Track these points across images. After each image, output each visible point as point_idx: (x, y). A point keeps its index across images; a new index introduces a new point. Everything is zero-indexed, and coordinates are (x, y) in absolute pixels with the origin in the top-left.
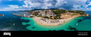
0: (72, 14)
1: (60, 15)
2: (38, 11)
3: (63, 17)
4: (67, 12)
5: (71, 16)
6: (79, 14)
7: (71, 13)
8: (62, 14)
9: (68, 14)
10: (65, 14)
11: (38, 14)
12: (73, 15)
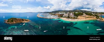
2: (62, 13)
3: (79, 18)
5: (85, 18)
9: (83, 16)
11: (63, 16)
12: (88, 17)
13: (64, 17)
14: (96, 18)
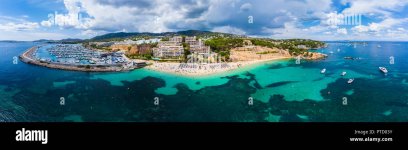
0: (261, 49)
1: (229, 53)
3: (237, 57)
4: (246, 44)
5: (258, 56)
6: (287, 52)
7: (259, 47)
8: (232, 51)
9: (249, 50)
10: (240, 48)
12: (265, 53)
13: (163, 60)
14: (290, 53)
